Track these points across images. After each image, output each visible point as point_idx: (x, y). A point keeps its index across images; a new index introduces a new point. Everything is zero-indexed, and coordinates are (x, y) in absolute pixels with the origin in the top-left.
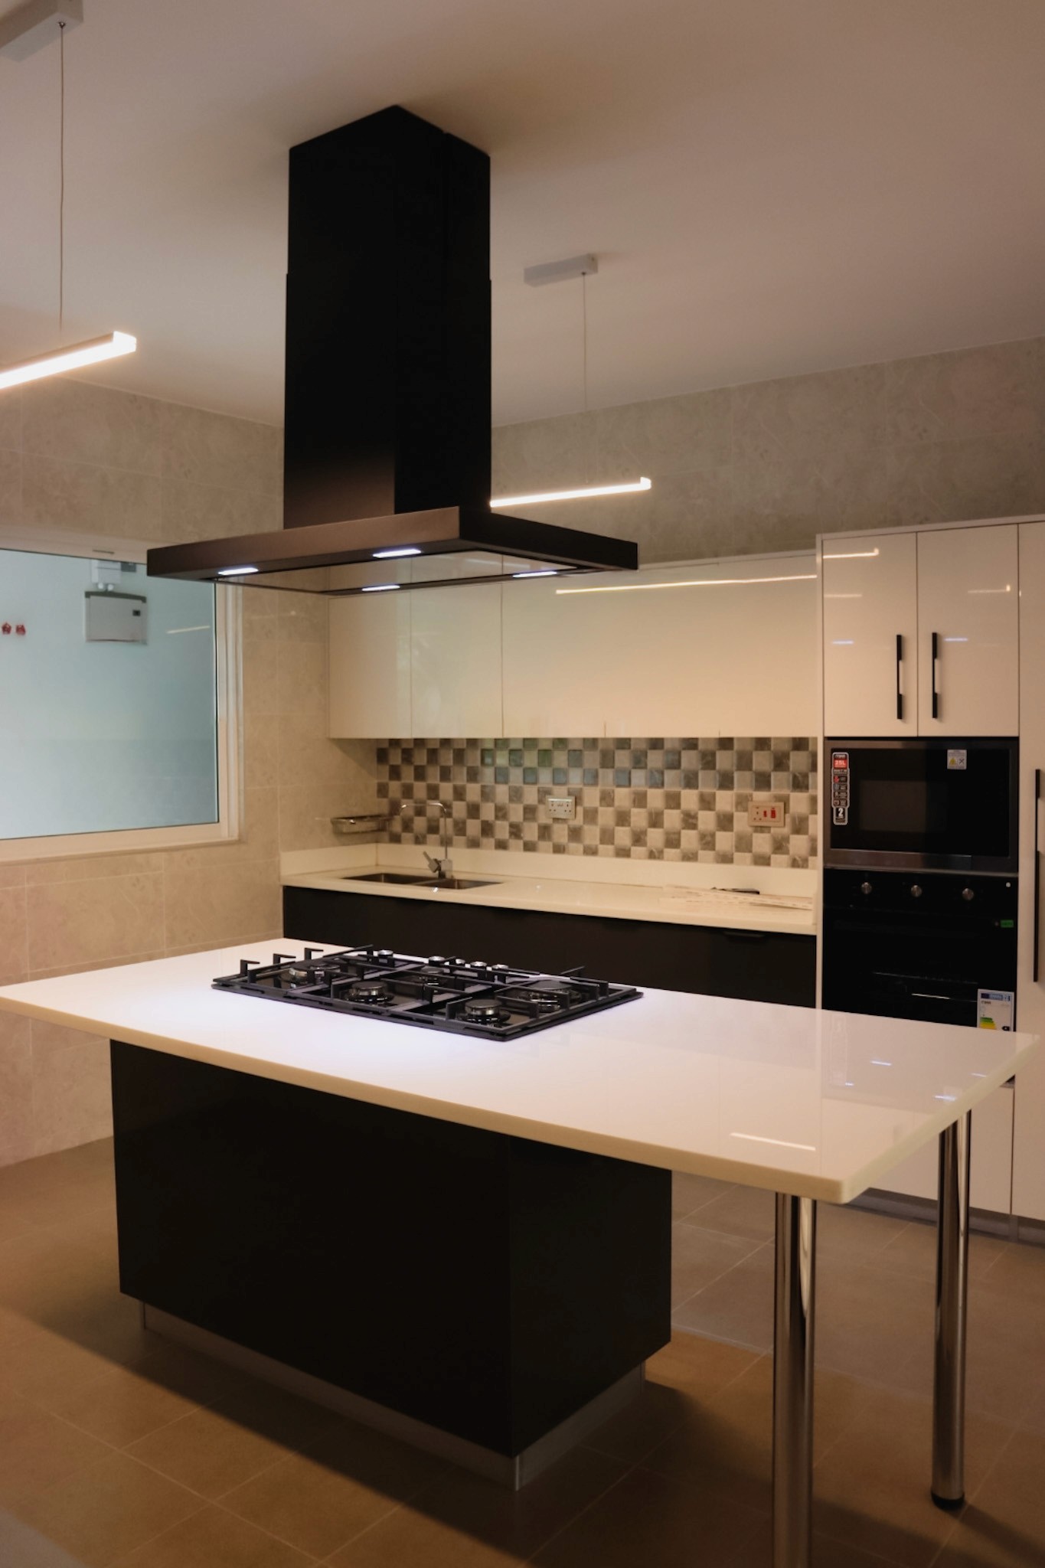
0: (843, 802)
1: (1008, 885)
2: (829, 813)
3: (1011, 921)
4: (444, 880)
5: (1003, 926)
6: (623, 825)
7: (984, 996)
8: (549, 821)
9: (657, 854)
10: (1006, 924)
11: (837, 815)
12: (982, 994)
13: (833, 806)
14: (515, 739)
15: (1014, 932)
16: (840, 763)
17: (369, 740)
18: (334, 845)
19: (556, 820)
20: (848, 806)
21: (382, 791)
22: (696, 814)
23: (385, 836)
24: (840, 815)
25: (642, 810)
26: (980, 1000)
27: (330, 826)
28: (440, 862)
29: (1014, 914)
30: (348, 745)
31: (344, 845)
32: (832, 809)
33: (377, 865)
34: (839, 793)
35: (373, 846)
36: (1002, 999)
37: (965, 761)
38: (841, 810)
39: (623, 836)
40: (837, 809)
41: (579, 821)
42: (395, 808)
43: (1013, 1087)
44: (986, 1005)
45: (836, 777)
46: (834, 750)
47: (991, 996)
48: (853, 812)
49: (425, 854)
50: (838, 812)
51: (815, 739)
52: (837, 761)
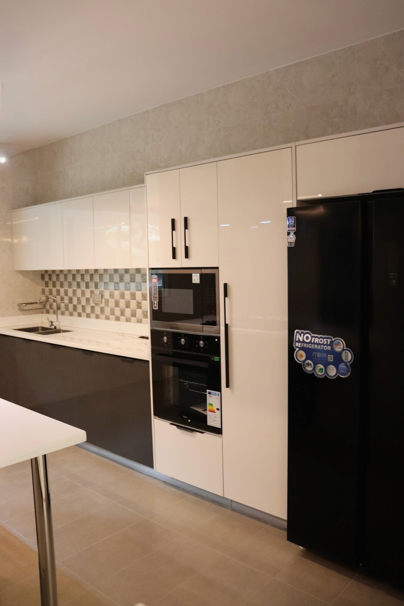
0: (156, 299)
1: (216, 340)
2: (151, 303)
3: (218, 358)
4: (56, 330)
5: (215, 360)
6: (117, 307)
7: (210, 393)
8: (94, 305)
9: (128, 320)
10: (216, 359)
11: (154, 305)
12: (209, 392)
13: (153, 301)
14: (82, 270)
15: (219, 363)
16: (155, 281)
17: (37, 271)
18: (19, 315)
19: (96, 304)
20: (158, 301)
21: (43, 292)
22: (141, 302)
23: (45, 311)
24: (155, 305)
25: (124, 300)
26: (208, 395)
27: (17, 307)
28: (53, 322)
29: (219, 355)
30: (25, 273)
31: (25, 315)
32: (152, 302)
33: (42, 323)
34: (155, 295)
35: (40, 315)
36: (216, 395)
37: (199, 279)
38: (155, 302)
39: (117, 311)
40: (154, 302)
41: (103, 305)
42: (47, 299)
43: (222, 437)
44: (210, 397)
45: (153, 287)
46: (152, 274)
47: (212, 393)
48: (160, 304)
49: (48, 319)
50: (154, 303)
51: (145, 269)
52: (153, 279)
